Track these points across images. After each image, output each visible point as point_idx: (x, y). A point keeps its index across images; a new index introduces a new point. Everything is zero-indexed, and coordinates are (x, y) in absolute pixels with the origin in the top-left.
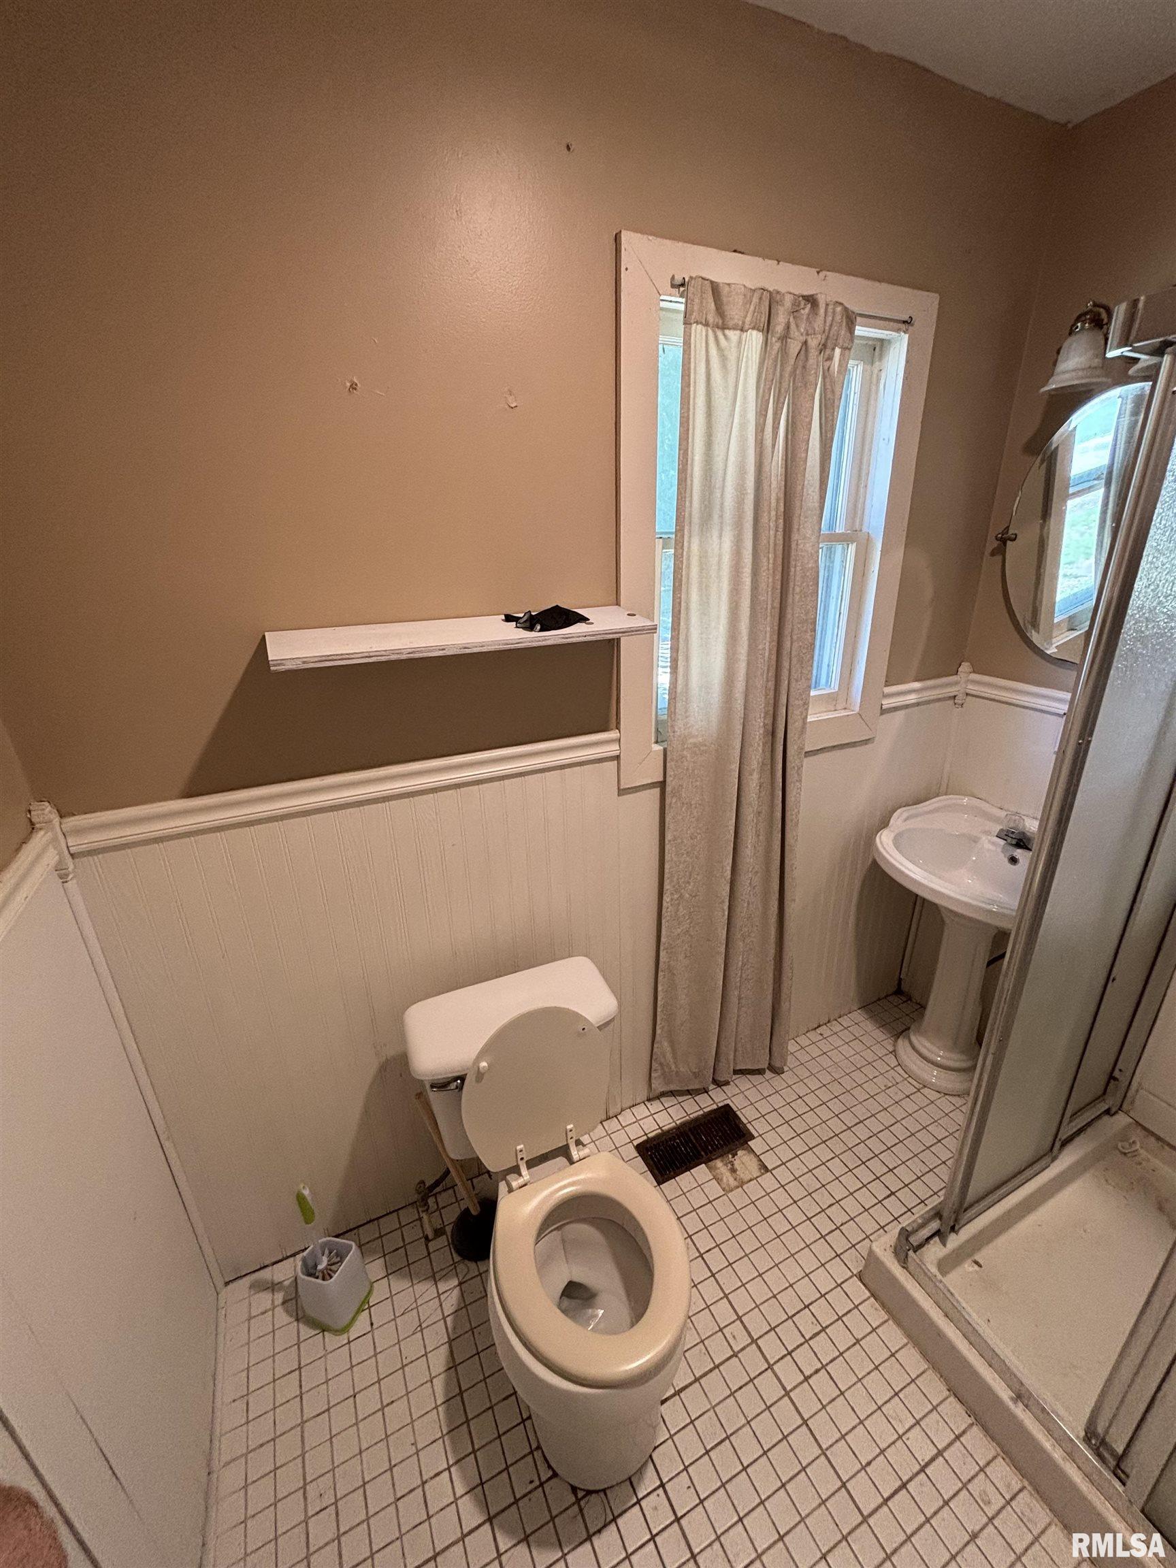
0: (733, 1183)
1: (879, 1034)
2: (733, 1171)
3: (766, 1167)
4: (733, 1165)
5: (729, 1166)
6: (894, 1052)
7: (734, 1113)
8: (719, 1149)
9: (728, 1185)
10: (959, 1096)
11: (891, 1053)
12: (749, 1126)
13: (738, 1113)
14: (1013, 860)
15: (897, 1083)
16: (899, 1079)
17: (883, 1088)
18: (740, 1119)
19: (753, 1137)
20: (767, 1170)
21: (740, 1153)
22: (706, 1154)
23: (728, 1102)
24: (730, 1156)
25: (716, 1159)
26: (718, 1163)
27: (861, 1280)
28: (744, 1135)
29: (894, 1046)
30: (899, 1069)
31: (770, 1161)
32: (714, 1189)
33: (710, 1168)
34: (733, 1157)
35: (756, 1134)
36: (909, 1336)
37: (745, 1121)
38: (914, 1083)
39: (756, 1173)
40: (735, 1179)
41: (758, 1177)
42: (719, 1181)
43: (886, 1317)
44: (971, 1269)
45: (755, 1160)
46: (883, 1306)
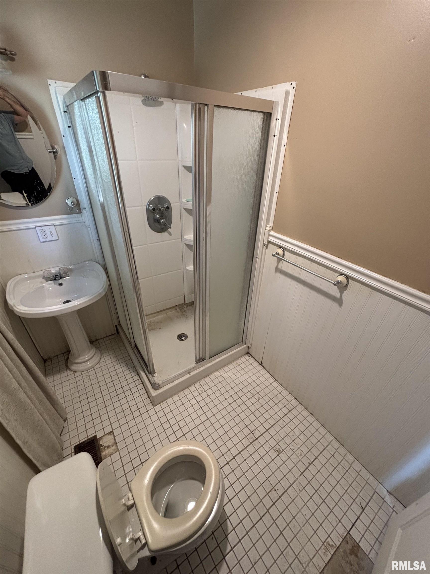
0: (114, 448)
1: (64, 374)
2: (108, 447)
3: (110, 432)
4: (106, 447)
5: (106, 448)
6: (74, 372)
7: (80, 444)
8: (96, 453)
9: (114, 450)
10: (101, 359)
11: (74, 373)
12: (89, 437)
13: (81, 442)
14: (61, 284)
15: (89, 375)
16: (87, 374)
17: (89, 380)
18: (84, 441)
19: (96, 436)
20: (112, 431)
21: (101, 443)
22: (98, 460)
23: (73, 447)
24: (101, 448)
25: (101, 455)
26: (103, 454)
27: (155, 406)
28: (93, 440)
29: (72, 371)
30: (83, 373)
31: (109, 429)
32: (116, 456)
33: (105, 458)
34: (102, 446)
35: (95, 434)
36: (170, 397)
37: (87, 439)
38: (90, 370)
39: (112, 437)
40: (113, 446)
41: (114, 436)
42: (112, 454)
43: (165, 401)
44: (156, 375)
45: (106, 436)
46: (163, 402)
